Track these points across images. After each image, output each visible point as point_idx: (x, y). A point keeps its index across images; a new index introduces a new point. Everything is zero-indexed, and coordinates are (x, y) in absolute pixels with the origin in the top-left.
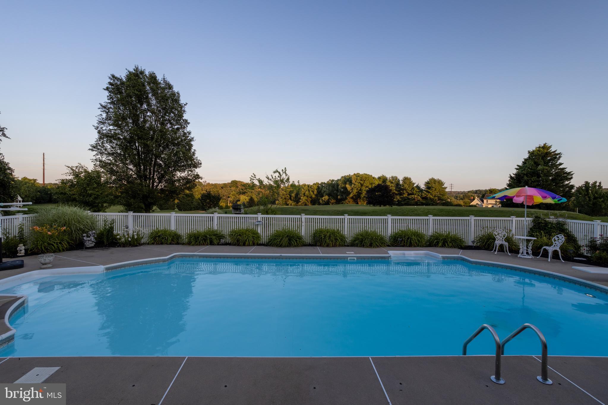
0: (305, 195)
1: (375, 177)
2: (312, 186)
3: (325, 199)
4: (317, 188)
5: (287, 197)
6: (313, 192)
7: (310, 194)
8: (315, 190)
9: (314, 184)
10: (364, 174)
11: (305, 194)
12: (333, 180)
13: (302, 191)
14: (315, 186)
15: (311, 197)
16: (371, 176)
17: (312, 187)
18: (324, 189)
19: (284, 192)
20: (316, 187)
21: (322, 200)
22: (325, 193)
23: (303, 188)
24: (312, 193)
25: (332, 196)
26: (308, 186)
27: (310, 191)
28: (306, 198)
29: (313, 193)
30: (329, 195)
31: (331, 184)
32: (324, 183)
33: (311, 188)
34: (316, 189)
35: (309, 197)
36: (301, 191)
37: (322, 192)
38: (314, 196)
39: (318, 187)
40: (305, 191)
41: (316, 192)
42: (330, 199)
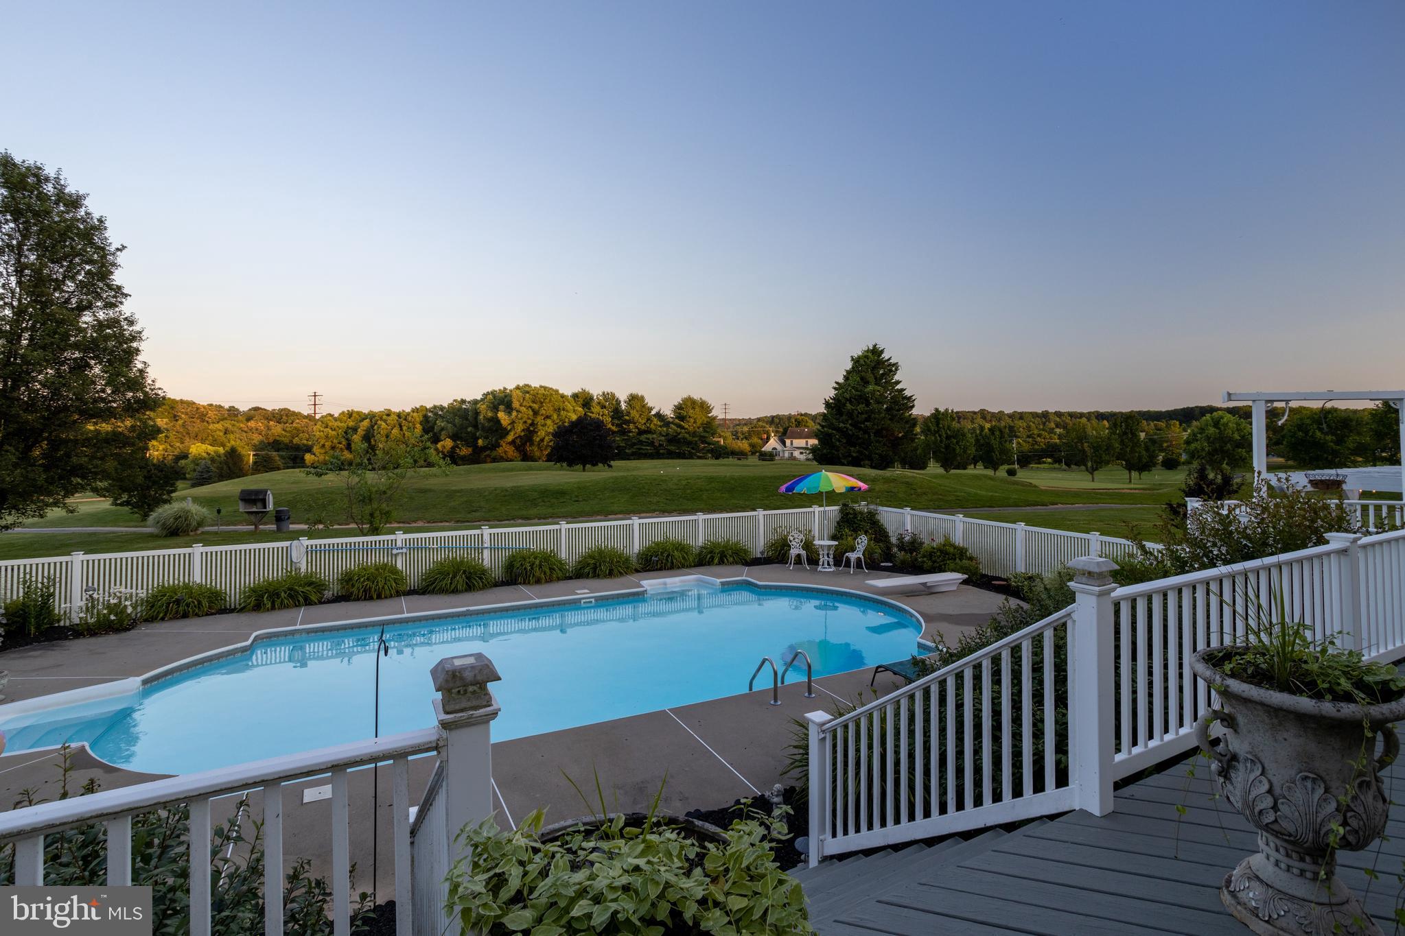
0: (390, 439)
1: (566, 394)
2: (408, 414)
3: (444, 447)
4: (422, 419)
5: (340, 443)
6: (412, 429)
7: (404, 434)
8: (418, 426)
9: (415, 410)
10: (541, 387)
11: (391, 436)
12: (463, 401)
13: (382, 427)
14: (415, 414)
15: (407, 444)
16: (557, 391)
17: (409, 418)
18: (440, 422)
19: (330, 431)
20: (418, 417)
21: (437, 449)
22: (443, 432)
23: (385, 421)
24: (408, 433)
25: (461, 439)
26: (399, 415)
27: (404, 428)
29: (410, 433)
30: (454, 437)
31: (460, 409)
32: (442, 408)
33: (405, 419)
34: (421, 423)
36: (379, 428)
37: (436, 429)
38: (413, 440)
39: (425, 417)
40: (390, 427)
41: (418, 430)
42: (458, 447)
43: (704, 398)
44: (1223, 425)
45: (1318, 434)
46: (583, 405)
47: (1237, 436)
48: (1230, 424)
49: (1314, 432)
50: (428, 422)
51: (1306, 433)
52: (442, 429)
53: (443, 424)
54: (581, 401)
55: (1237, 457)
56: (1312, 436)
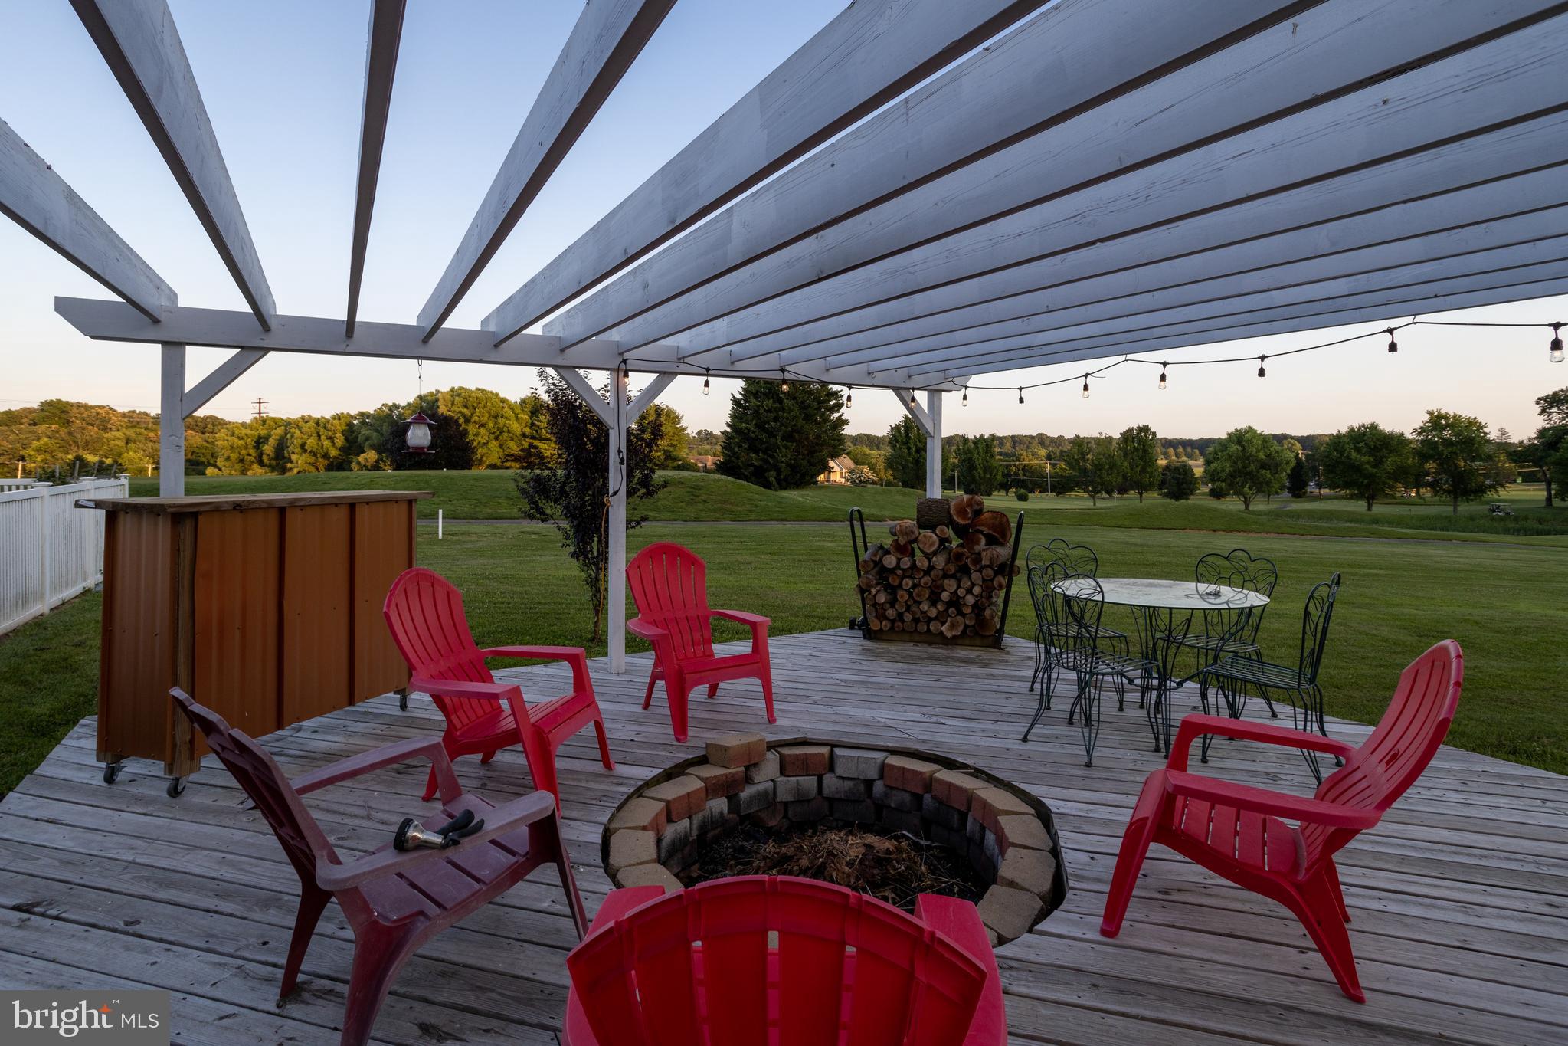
0: (306, 451)
1: (508, 398)
2: (328, 421)
3: (366, 460)
4: (344, 427)
5: (249, 455)
6: (331, 439)
7: (322, 445)
8: (338, 435)
9: (338, 417)
10: (478, 389)
11: (306, 447)
12: (396, 406)
13: (296, 435)
14: (336, 422)
15: (326, 456)
16: (497, 394)
17: (329, 426)
18: (365, 432)
19: (236, 440)
20: (340, 426)
21: (359, 463)
22: (367, 443)
23: (300, 429)
24: (327, 443)
25: (385, 450)
26: (318, 422)
27: (323, 437)
28: (312, 460)
29: (330, 444)
30: (379, 449)
31: (389, 416)
32: (368, 415)
33: (325, 428)
34: (343, 433)
35: (319, 455)
36: (292, 436)
37: (361, 439)
38: (333, 453)
39: (350, 425)
40: (306, 436)
41: (340, 440)
42: (382, 460)
43: (670, 406)
44: (1247, 441)
45: (1354, 454)
46: (531, 412)
47: (1261, 455)
48: (1254, 441)
49: (1349, 453)
50: (353, 432)
51: (1342, 453)
52: (367, 439)
53: (367, 433)
54: (529, 408)
55: (1261, 480)
56: (1348, 457)
